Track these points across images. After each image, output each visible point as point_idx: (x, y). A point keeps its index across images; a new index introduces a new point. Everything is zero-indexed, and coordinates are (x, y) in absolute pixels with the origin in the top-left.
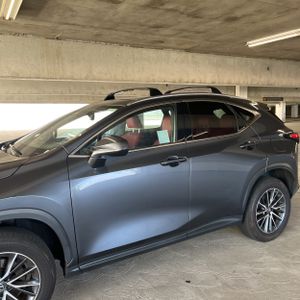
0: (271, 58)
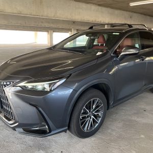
0: (133, 12)
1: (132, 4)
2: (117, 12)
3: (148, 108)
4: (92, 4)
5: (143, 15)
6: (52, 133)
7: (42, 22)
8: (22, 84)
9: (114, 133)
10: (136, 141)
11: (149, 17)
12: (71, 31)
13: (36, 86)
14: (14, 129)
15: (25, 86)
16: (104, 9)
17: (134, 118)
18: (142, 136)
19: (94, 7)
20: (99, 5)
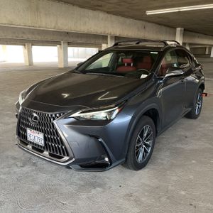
1: (149, 13)
2: (129, 21)
3: (188, 134)
4: (99, 11)
5: (157, 25)
6: (113, 165)
7: (24, 33)
8: (76, 114)
9: (165, 162)
10: (190, 167)
11: (164, 28)
12: (60, 45)
13: (93, 116)
14: (68, 167)
15: (79, 117)
16: (114, 17)
17: (179, 145)
18: (194, 162)
19: (102, 15)
20: (108, 13)
